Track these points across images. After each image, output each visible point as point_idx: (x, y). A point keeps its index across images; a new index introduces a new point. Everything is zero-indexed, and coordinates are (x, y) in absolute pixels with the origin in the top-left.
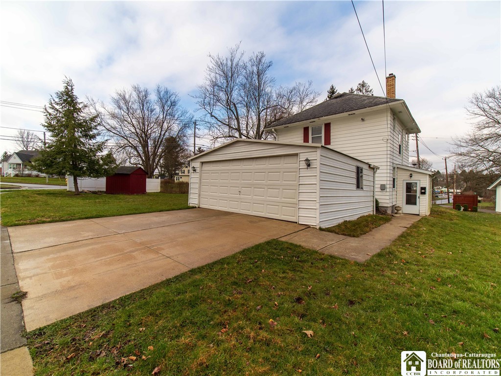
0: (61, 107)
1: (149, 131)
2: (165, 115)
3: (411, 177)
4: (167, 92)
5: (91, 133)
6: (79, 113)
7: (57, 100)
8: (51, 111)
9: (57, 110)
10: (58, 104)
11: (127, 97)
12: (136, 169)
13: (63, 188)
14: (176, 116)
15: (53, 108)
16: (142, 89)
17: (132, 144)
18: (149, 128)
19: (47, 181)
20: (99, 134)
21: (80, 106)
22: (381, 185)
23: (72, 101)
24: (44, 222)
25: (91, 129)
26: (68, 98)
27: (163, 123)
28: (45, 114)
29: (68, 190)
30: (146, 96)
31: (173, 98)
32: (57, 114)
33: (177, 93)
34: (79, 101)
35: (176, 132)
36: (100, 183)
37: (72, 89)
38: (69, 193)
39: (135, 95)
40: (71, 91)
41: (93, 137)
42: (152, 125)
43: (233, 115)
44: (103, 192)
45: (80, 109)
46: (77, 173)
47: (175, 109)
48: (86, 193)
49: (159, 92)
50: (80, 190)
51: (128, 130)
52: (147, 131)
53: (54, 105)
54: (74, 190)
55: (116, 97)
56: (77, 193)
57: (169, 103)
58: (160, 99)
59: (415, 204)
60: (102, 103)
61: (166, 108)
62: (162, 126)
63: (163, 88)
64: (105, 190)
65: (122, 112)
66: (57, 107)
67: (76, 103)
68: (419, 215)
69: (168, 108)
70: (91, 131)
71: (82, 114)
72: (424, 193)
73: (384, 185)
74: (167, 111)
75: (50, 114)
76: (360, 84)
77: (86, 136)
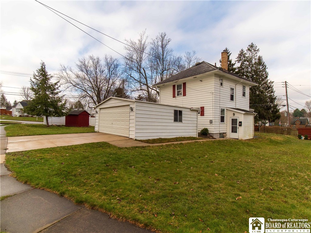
0: (39, 78)
1: (101, 85)
2: (110, 75)
3: (234, 115)
4: (111, 59)
5: (55, 91)
6: (48, 81)
7: (37, 74)
8: (34, 80)
9: (37, 80)
10: (37, 76)
11: (86, 63)
12: (82, 111)
13: (41, 123)
14: (118, 75)
15: (35, 78)
16: (95, 58)
17: (89, 95)
18: (101, 84)
19: (37, 120)
20: (60, 92)
21: (49, 77)
22: (210, 120)
23: (45, 74)
24: (22, 136)
25: (55, 89)
26: (43, 72)
27: (109, 79)
28: (31, 82)
29: (44, 124)
30: (98, 62)
31: (115, 63)
32: (37, 82)
33: (118, 59)
34: (48, 74)
35: (118, 85)
36: (62, 120)
37: (45, 67)
38: (44, 126)
39: (91, 62)
40: (44, 68)
41: (57, 93)
42: (103, 81)
43: (143, 76)
44: (64, 125)
45: (49, 78)
46: (48, 114)
47: (117, 70)
48: (54, 126)
49: (106, 59)
50: (50, 124)
51: (87, 85)
52: (100, 85)
53: (36, 77)
54: (46, 124)
55: (79, 64)
56: (47, 126)
57: (113, 66)
58: (108, 63)
59: (236, 132)
60: (71, 68)
61: (111, 70)
62: (109, 82)
63: (109, 56)
64: (65, 124)
65: (84, 73)
66: (37, 78)
67: (47, 75)
68: (238, 139)
69: (113, 69)
70: (55, 90)
71: (50, 81)
72: (240, 125)
73: (212, 120)
74: (112, 72)
75: (33, 82)
76: (249, 46)
77: (52, 93)
